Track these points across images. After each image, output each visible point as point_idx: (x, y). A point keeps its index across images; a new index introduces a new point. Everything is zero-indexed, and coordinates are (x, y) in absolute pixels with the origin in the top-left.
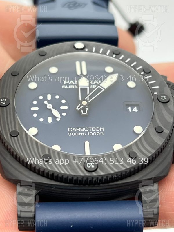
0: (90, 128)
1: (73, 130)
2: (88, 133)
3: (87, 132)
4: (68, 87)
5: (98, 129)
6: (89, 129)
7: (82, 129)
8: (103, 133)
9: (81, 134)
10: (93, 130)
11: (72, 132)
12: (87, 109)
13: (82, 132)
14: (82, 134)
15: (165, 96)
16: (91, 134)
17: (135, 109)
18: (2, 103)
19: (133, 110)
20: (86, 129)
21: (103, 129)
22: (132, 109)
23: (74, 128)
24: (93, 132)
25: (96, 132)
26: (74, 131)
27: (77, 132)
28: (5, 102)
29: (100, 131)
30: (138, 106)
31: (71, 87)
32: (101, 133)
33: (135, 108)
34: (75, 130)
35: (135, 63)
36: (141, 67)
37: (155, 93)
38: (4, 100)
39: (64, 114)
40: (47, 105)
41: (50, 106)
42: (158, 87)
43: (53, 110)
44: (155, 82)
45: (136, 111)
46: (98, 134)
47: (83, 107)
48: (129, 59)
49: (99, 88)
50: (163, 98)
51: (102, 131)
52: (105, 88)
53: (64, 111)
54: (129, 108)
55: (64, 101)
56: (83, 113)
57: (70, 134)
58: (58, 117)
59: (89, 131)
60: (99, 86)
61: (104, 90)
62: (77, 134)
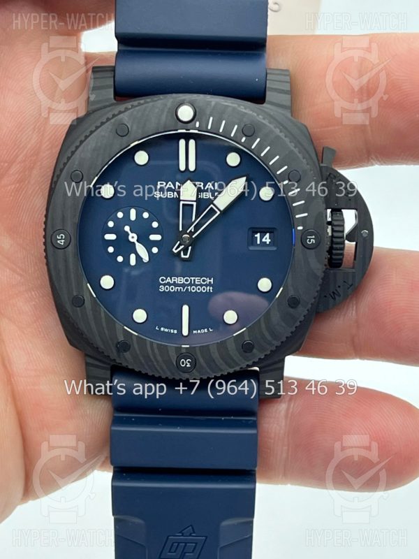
0: (193, 278)
1: (167, 281)
2: (189, 287)
3: (188, 285)
5: (204, 281)
6: (191, 280)
7: (180, 280)
8: (211, 288)
9: (179, 288)
10: (196, 283)
11: (165, 285)
12: (190, 248)
13: (179, 285)
14: (181, 290)
15: (313, 237)
16: (193, 289)
17: (267, 239)
18: (59, 242)
19: (264, 240)
20: (187, 280)
21: (212, 281)
22: (261, 238)
23: (169, 278)
24: (197, 285)
25: (201, 285)
26: (169, 284)
27: (172, 285)
28: (63, 241)
29: (206, 285)
30: (271, 231)
32: (208, 288)
33: (268, 235)
34: (170, 281)
35: (278, 157)
36: (286, 167)
37: (300, 228)
38: (62, 236)
39: (155, 250)
40: (128, 235)
41: (133, 237)
42: (306, 214)
43: (137, 244)
44: (303, 202)
45: (268, 243)
46: (204, 289)
47: (183, 246)
48: (269, 148)
49: (212, 208)
50: (310, 241)
51: (210, 285)
52: (222, 209)
53: (155, 243)
54: (258, 235)
55: (155, 225)
56: (183, 256)
57: (162, 289)
58: (146, 258)
59: (191, 285)
60: (212, 206)
61: (219, 213)
62: (172, 289)
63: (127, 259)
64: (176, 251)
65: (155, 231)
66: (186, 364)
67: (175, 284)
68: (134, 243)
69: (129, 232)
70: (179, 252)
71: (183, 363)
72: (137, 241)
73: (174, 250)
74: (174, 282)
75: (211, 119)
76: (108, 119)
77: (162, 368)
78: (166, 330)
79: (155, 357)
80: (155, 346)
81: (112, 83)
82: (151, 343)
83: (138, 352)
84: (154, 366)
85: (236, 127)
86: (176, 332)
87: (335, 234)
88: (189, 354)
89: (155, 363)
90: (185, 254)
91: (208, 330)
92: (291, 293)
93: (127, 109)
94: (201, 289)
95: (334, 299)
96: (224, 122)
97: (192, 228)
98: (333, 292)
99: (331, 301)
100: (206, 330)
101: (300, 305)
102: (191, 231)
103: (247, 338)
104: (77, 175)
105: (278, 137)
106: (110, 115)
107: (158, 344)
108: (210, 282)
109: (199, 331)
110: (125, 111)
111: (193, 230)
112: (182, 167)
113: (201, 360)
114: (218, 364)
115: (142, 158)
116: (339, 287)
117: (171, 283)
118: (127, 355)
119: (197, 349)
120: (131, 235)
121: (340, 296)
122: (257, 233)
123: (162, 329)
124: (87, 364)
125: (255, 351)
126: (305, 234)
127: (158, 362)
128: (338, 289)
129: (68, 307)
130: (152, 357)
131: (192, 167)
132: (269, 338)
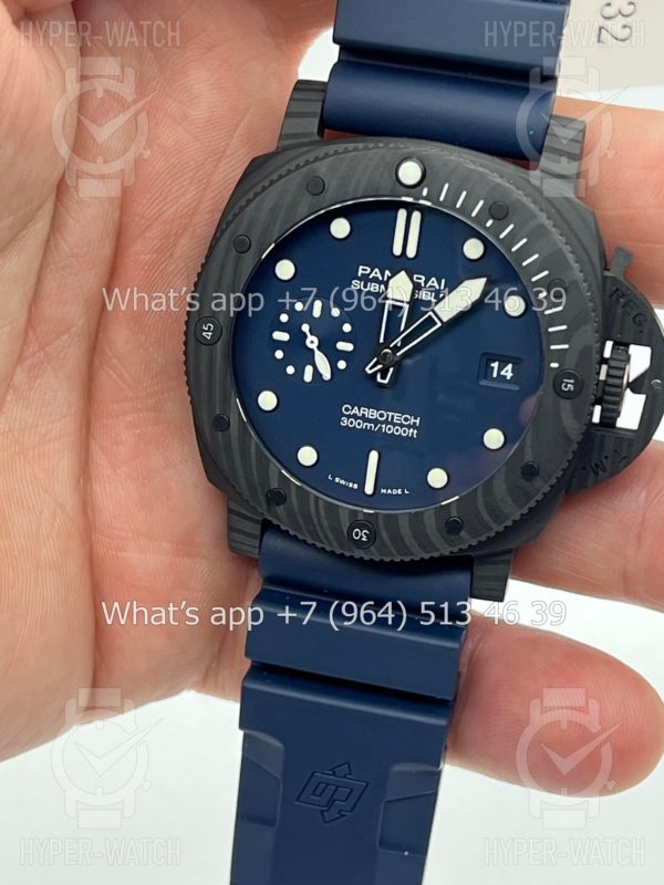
0: (390, 414)
1: (354, 411)
2: (384, 426)
3: (382, 423)
4: (365, 286)
5: (406, 420)
6: (388, 416)
7: (372, 414)
8: (415, 432)
9: (369, 425)
10: (395, 421)
11: (349, 417)
12: (391, 369)
13: (369, 421)
14: (371, 427)
15: (572, 381)
16: (389, 429)
17: (508, 372)
18: (204, 334)
19: (503, 373)
20: (381, 415)
21: (418, 421)
22: (500, 369)
23: (356, 408)
24: (395, 425)
25: (402, 426)
26: (355, 416)
27: (360, 418)
28: (210, 334)
29: (409, 427)
30: (516, 362)
31: (373, 287)
32: (411, 430)
33: (510, 367)
34: (357, 412)
35: (536, 256)
36: (546, 273)
37: (554, 365)
38: (210, 327)
39: (342, 365)
40: (306, 337)
41: (312, 342)
42: (566, 346)
43: (317, 353)
44: (564, 327)
45: (508, 378)
46: (405, 432)
47: (380, 366)
48: (524, 241)
49: (430, 317)
50: (566, 387)
51: (414, 426)
52: (445, 320)
53: (344, 355)
54: (495, 365)
55: (347, 328)
56: (379, 380)
57: (345, 422)
58: (327, 374)
59: (386, 422)
60: (431, 313)
61: (439, 324)
62: (359, 424)
63: (300, 372)
64: (370, 372)
65: (346, 338)
66: (361, 537)
67: (364, 419)
68: (312, 351)
69: (308, 334)
70: (376, 373)
71: (357, 534)
72: (318, 347)
73: (367, 369)
74: (364, 415)
75: (446, 186)
76: (298, 167)
77: (327, 538)
78: (343, 482)
79: (319, 520)
80: (321, 504)
81: (319, 111)
82: (317, 498)
83: (296, 509)
84: (316, 531)
85: (481, 203)
86: (356, 486)
87: (611, 381)
88: (368, 523)
89: (318, 528)
90: (383, 377)
91: (403, 491)
92: (529, 458)
93: (326, 156)
94: (401, 431)
95: (596, 474)
96: (464, 193)
97: (398, 341)
98: (597, 465)
99: (592, 475)
100: (400, 492)
101: (538, 478)
102: (396, 345)
103: (454, 513)
104: (243, 242)
105: (542, 226)
106: (301, 161)
107: (326, 502)
108: (414, 423)
109: (389, 491)
110: (323, 158)
111: (399, 345)
112: (397, 250)
113: (384, 535)
114: (408, 544)
115: (340, 228)
116: (606, 457)
117: (357, 416)
118: (280, 510)
119: (380, 517)
120: (310, 338)
121: (604, 470)
122: (494, 361)
123: (337, 480)
124: (230, 511)
125: (463, 533)
126: (561, 375)
127: (322, 527)
128: (604, 460)
129: (207, 429)
130: (315, 519)
131: (411, 252)
132: (487, 518)
